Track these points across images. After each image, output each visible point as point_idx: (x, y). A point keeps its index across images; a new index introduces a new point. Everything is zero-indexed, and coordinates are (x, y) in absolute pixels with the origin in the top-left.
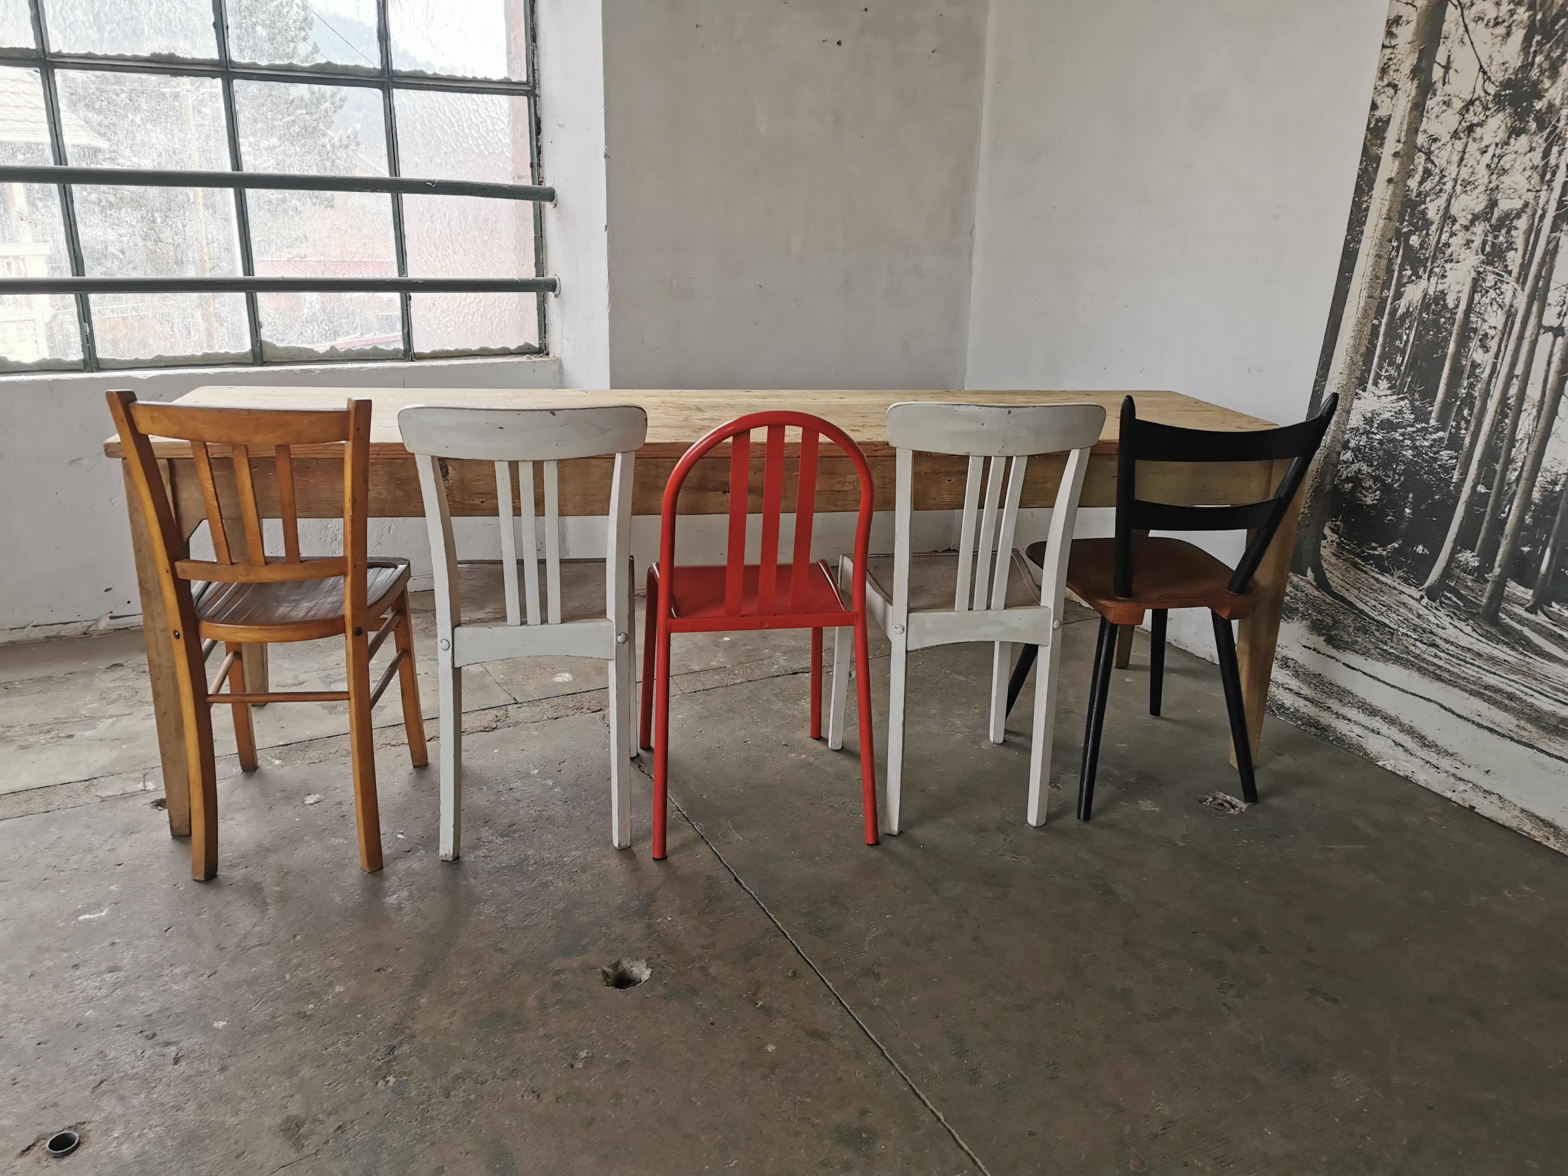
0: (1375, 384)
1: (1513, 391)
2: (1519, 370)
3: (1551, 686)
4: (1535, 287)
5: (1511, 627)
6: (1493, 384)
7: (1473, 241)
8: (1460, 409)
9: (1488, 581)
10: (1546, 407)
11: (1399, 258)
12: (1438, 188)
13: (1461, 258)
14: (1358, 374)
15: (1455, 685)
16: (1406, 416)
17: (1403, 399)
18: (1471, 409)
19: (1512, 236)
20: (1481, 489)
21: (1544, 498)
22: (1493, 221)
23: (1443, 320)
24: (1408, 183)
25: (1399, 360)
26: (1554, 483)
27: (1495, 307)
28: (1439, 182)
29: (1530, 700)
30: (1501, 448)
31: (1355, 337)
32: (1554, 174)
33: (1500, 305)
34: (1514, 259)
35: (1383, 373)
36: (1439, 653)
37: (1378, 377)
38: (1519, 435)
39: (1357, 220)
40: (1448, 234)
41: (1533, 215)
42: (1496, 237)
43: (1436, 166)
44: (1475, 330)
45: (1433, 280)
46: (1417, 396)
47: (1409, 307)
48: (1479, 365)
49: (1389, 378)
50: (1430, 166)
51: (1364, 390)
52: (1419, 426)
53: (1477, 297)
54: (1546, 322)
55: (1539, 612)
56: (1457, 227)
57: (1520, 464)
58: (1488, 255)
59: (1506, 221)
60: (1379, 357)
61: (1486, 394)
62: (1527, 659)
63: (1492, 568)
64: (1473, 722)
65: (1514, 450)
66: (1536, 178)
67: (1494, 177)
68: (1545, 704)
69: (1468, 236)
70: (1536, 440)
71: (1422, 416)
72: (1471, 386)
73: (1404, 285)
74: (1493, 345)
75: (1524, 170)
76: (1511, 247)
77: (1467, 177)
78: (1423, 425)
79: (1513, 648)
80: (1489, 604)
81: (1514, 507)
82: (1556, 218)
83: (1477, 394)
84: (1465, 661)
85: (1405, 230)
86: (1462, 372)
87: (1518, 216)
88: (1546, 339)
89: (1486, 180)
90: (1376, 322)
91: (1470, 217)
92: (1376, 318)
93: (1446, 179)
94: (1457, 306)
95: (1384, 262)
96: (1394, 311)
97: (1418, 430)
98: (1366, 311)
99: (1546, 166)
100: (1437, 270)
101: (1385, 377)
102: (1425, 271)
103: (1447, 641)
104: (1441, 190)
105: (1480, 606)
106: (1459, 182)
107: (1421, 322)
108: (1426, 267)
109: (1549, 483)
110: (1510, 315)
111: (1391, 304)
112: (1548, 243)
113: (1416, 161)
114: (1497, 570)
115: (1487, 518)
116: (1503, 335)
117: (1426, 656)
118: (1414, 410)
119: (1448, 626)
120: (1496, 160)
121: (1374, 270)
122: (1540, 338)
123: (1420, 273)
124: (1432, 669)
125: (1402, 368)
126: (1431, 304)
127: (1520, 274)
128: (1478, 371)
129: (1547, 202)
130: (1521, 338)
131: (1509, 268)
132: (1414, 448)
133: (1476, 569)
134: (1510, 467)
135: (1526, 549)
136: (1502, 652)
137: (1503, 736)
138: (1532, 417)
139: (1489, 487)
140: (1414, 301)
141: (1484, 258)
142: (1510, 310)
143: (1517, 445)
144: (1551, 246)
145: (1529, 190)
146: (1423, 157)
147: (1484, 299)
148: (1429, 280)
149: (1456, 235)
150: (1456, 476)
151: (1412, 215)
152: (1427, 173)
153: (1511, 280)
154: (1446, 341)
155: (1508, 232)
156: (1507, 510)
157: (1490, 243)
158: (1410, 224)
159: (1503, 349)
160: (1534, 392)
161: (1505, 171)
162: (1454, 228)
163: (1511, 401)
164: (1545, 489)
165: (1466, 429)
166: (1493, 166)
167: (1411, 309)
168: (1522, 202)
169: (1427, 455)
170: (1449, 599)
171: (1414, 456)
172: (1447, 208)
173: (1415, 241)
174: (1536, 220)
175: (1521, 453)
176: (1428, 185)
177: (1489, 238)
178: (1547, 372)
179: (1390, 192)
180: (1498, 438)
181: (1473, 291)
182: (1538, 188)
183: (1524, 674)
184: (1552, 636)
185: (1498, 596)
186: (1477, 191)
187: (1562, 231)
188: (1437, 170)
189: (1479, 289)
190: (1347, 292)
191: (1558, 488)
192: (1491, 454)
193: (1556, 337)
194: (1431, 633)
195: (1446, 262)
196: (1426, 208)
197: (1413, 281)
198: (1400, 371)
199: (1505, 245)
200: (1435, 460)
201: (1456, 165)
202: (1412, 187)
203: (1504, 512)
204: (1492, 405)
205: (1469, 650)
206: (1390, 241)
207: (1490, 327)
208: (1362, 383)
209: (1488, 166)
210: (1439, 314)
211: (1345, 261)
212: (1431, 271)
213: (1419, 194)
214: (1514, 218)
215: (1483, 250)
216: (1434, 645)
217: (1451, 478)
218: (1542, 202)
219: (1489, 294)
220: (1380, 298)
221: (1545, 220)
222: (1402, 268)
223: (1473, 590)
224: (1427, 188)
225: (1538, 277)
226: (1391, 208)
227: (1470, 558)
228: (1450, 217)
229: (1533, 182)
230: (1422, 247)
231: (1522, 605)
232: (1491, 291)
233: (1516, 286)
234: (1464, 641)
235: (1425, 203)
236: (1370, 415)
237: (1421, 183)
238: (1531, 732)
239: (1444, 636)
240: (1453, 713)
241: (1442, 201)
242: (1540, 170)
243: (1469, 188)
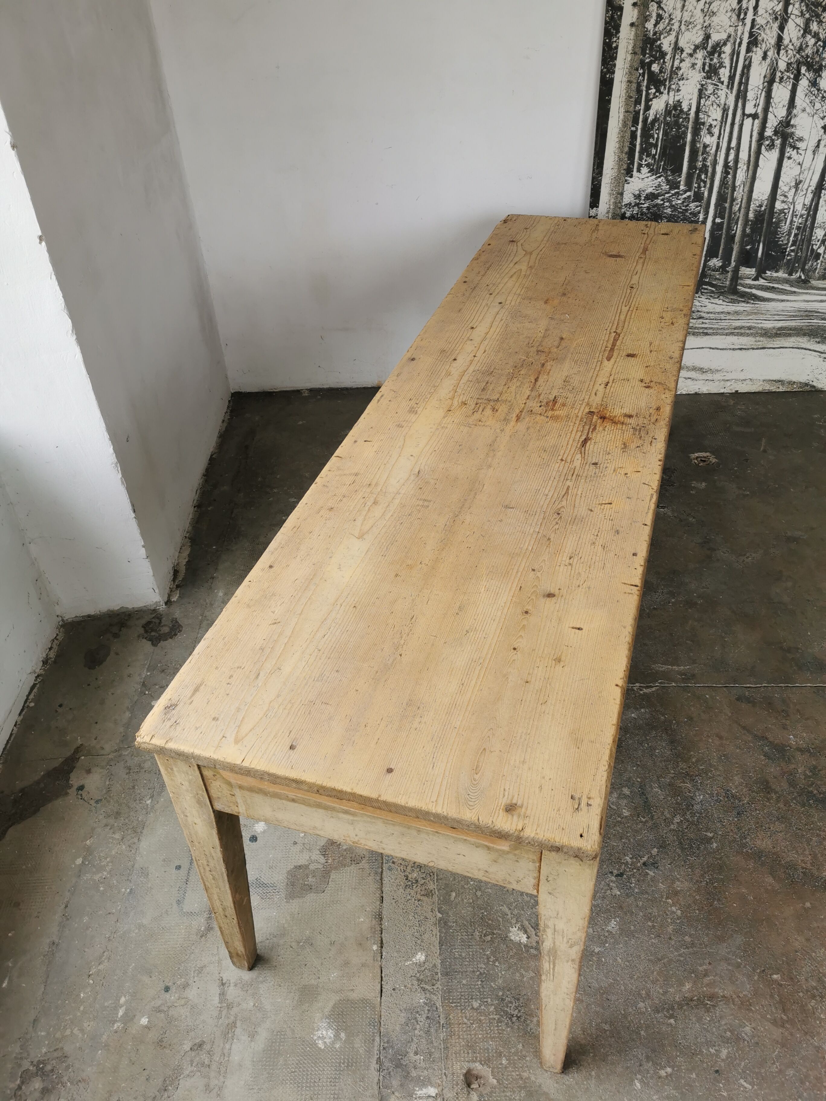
0: (639, 171)
1: (731, 157)
2: (734, 144)
3: (771, 315)
4: (739, 90)
5: (745, 292)
6: (718, 156)
7: (696, 64)
8: (699, 176)
9: (728, 272)
10: (752, 163)
11: (645, 81)
12: (668, 28)
13: (689, 77)
14: (625, 166)
15: (717, 334)
16: (663, 188)
17: (659, 177)
18: (706, 174)
19: (722, 58)
20: (718, 220)
21: (756, 217)
22: (709, 49)
23: (681, 120)
24: (646, 26)
25: (654, 151)
26: (761, 206)
27: (715, 106)
28: (669, 24)
29: (760, 326)
30: (728, 193)
31: (619, 142)
32: (746, 14)
33: (718, 105)
34: (724, 73)
35: (644, 162)
36: (704, 321)
37: (640, 166)
38: (738, 183)
39: (610, 56)
40: (679, 61)
41: (735, 43)
42: (711, 60)
43: (665, 12)
44: (703, 124)
45: (672, 93)
46: (669, 173)
47: (656, 115)
48: (708, 145)
49: (648, 165)
50: (661, 12)
51: (631, 177)
52: (673, 192)
53: (702, 101)
54: (747, 112)
55: (760, 279)
56: (684, 55)
57: (740, 200)
58: (708, 72)
59: (717, 49)
60: (639, 152)
61: (715, 163)
62: (756, 306)
63: (730, 263)
64: (730, 349)
65: (735, 193)
66: (735, 17)
67: (707, 18)
68: (768, 325)
69: (693, 60)
70: (748, 184)
71: (674, 185)
72: (705, 160)
73: (651, 100)
74: (716, 131)
75: (727, 12)
76: (722, 65)
77: (688, 19)
78: (676, 190)
79: (748, 303)
80: (731, 284)
81: (739, 226)
82: (749, 43)
83: (709, 164)
84: (721, 320)
85: (647, 60)
86: (698, 152)
87: (725, 44)
88: (748, 122)
89: (702, 21)
90: (633, 129)
91: (693, 47)
92: (633, 126)
93: (673, 21)
94: (690, 109)
95: (634, 86)
96: (646, 119)
97: (673, 195)
98: (625, 122)
99: (740, 8)
100: (673, 87)
101: (645, 165)
102: (665, 88)
103: (708, 313)
104: (671, 30)
105: (725, 287)
106: (683, 23)
107: (667, 124)
108: (665, 86)
109: (758, 207)
110: (725, 110)
111: (643, 114)
112: (745, 60)
113: (651, 9)
114: (733, 264)
115: (724, 236)
116: (722, 123)
117: (697, 326)
118: (668, 182)
119: (707, 304)
120: (707, 6)
121: (627, 92)
122: (745, 122)
123: (662, 90)
124: (701, 331)
125: (657, 157)
126: (671, 111)
127: (729, 82)
128: (708, 149)
129: (743, 33)
130: (733, 124)
131: (722, 80)
132: (671, 206)
133: (721, 267)
134: (734, 203)
135: (748, 247)
136: (741, 307)
137: (748, 349)
138: (744, 171)
139: (722, 218)
140: (660, 110)
141: (705, 74)
142: (724, 107)
143: (737, 189)
144: (747, 63)
145: (730, 26)
146: (655, 5)
147: (707, 102)
148: (668, 94)
149: (684, 61)
150: (701, 217)
151: (651, 49)
152: (660, 17)
153: (724, 87)
154: (685, 133)
155: (719, 55)
156: (735, 228)
157: (708, 64)
158: (651, 56)
159: (722, 132)
160: (744, 156)
161: (714, 13)
162: (683, 56)
163: (731, 164)
164: (756, 211)
165: (705, 187)
166: (706, 10)
167: (658, 116)
168: (727, 34)
169: (681, 209)
170: (707, 289)
171: (672, 212)
172: (676, 43)
173: (655, 68)
174: (737, 46)
175: (740, 194)
176: (661, 26)
177: (707, 61)
178: (751, 141)
179: (633, 33)
180: (725, 188)
181: (700, 97)
182: (736, 24)
183: (755, 314)
184: (768, 289)
185: (736, 277)
186: (696, 28)
187: (753, 52)
188: (667, 15)
189: (703, 96)
190: (608, 110)
191: (763, 209)
192: (722, 198)
193: (754, 119)
194: (698, 311)
195: (679, 80)
196: (662, 43)
197: (657, 96)
198: (655, 159)
199: (718, 65)
200: (687, 210)
201: (680, 10)
202: (649, 29)
203: (733, 230)
204: (719, 169)
205: (722, 312)
206: (637, 70)
207: (713, 120)
208: (629, 172)
209: (702, 10)
210: (678, 117)
211: (604, 88)
212: (669, 88)
213: (655, 34)
214: (722, 46)
215: (704, 69)
216: (701, 318)
217: (698, 219)
218: (739, 33)
219: (710, 99)
220: (634, 111)
221: (742, 46)
222: (648, 88)
223: (720, 280)
224: (661, 29)
225: (740, 83)
226: (635, 45)
227: (716, 262)
228: (679, 49)
229: (732, 20)
230: (661, 71)
231: (749, 278)
232: (711, 96)
233: (727, 91)
234: (719, 309)
235: (659, 39)
236: (638, 192)
237: (655, 25)
238: (764, 341)
239: (707, 311)
240: (717, 349)
241: (672, 38)
242: (736, 11)
243: (690, 27)
